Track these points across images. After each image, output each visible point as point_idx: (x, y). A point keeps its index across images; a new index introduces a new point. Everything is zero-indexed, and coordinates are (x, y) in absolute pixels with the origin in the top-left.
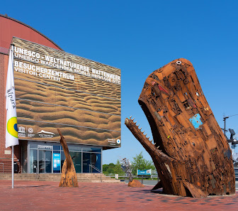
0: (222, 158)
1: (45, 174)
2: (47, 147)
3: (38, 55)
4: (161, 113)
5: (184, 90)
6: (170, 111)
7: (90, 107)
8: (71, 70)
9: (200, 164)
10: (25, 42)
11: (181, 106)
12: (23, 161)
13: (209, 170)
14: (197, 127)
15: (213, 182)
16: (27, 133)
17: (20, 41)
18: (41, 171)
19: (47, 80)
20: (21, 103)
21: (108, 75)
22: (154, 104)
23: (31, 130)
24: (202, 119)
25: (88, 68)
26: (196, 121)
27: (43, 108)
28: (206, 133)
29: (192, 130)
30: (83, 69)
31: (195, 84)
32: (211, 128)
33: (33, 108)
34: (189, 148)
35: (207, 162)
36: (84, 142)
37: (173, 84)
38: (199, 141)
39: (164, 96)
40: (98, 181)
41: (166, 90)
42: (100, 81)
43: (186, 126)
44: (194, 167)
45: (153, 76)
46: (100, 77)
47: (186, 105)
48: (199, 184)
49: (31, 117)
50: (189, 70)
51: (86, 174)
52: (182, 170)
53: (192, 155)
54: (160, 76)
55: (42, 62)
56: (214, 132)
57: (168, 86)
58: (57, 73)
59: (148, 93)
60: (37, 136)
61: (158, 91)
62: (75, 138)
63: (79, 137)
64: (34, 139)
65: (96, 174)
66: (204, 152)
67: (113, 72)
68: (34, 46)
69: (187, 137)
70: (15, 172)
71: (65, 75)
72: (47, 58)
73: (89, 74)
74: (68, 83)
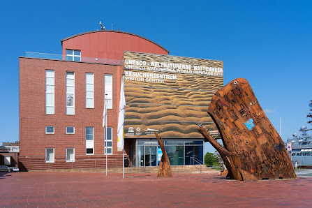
0: (273, 151)
1: (151, 167)
2: (153, 143)
3: (145, 63)
4: (223, 120)
5: (241, 102)
6: (230, 118)
7: (192, 103)
8: (174, 71)
9: (252, 156)
10: (134, 53)
11: (238, 114)
12: (133, 156)
13: (261, 161)
14: (250, 129)
15: (265, 169)
16: (135, 132)
17: (130, 54)
18: (147, 165)
19: (152, 83)
20: (131, 106)
21: (210, 69)
22: (218, 114)
23: (138, 129)
24: (254, 122)
25: (190, 66)
26: (250, 124)
27: (149, 109)
28: (258, 132)
29: (246, 131)
30: (185, 68)
31: (249, 97)
32: (262, 128)
33: (140, 109)
34: (243, 144)
35: (259, 154)
36: (186, 136)
37: (231, 99)
38: (251, 139)
39: (225, 108)
40: (198, 172)
41: (227, 103)
42: (202, 76)
43: (242, 128)
44: (247, 158)
45: (217, 94)
46: (202, 73)
47: (242, 112)
48: (252, 171)
49: (139, 118)
50: (243, 87)
51: (187, 166)
52: (238, 161)
53: (246, 150)
54: (222, 94)
55: (148, 68)
56: (264, 131)
57: (228, 100)
58: (161, 76)
59: (214, 106)
60: (144, 133)
61: (220, 105)
62: (178, 133)
63: (181, 132)
64: (142, 137)
65: (197, 166)
66: (255, 147)
67: (215, 66)
68: (142, 56)
69: (242, 137)
70: (125, 166)
71: (168, 77)
72: (152, 64)
73: (191, 72)
74: (171, 83)
